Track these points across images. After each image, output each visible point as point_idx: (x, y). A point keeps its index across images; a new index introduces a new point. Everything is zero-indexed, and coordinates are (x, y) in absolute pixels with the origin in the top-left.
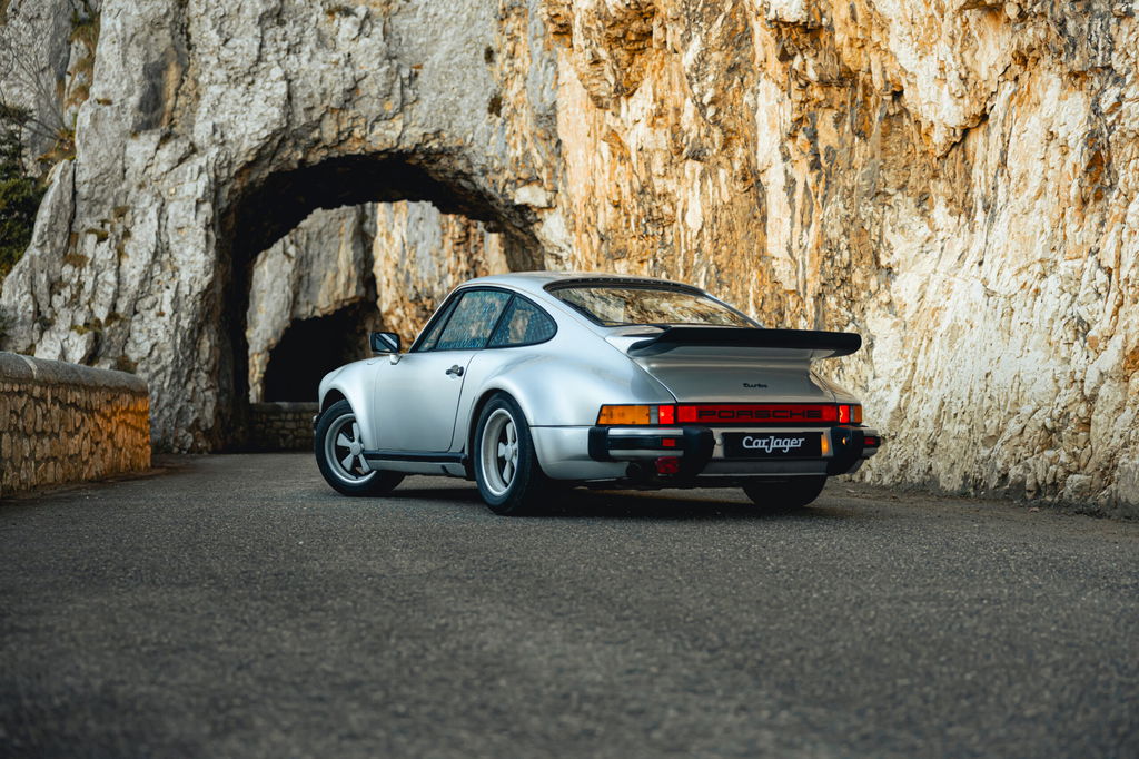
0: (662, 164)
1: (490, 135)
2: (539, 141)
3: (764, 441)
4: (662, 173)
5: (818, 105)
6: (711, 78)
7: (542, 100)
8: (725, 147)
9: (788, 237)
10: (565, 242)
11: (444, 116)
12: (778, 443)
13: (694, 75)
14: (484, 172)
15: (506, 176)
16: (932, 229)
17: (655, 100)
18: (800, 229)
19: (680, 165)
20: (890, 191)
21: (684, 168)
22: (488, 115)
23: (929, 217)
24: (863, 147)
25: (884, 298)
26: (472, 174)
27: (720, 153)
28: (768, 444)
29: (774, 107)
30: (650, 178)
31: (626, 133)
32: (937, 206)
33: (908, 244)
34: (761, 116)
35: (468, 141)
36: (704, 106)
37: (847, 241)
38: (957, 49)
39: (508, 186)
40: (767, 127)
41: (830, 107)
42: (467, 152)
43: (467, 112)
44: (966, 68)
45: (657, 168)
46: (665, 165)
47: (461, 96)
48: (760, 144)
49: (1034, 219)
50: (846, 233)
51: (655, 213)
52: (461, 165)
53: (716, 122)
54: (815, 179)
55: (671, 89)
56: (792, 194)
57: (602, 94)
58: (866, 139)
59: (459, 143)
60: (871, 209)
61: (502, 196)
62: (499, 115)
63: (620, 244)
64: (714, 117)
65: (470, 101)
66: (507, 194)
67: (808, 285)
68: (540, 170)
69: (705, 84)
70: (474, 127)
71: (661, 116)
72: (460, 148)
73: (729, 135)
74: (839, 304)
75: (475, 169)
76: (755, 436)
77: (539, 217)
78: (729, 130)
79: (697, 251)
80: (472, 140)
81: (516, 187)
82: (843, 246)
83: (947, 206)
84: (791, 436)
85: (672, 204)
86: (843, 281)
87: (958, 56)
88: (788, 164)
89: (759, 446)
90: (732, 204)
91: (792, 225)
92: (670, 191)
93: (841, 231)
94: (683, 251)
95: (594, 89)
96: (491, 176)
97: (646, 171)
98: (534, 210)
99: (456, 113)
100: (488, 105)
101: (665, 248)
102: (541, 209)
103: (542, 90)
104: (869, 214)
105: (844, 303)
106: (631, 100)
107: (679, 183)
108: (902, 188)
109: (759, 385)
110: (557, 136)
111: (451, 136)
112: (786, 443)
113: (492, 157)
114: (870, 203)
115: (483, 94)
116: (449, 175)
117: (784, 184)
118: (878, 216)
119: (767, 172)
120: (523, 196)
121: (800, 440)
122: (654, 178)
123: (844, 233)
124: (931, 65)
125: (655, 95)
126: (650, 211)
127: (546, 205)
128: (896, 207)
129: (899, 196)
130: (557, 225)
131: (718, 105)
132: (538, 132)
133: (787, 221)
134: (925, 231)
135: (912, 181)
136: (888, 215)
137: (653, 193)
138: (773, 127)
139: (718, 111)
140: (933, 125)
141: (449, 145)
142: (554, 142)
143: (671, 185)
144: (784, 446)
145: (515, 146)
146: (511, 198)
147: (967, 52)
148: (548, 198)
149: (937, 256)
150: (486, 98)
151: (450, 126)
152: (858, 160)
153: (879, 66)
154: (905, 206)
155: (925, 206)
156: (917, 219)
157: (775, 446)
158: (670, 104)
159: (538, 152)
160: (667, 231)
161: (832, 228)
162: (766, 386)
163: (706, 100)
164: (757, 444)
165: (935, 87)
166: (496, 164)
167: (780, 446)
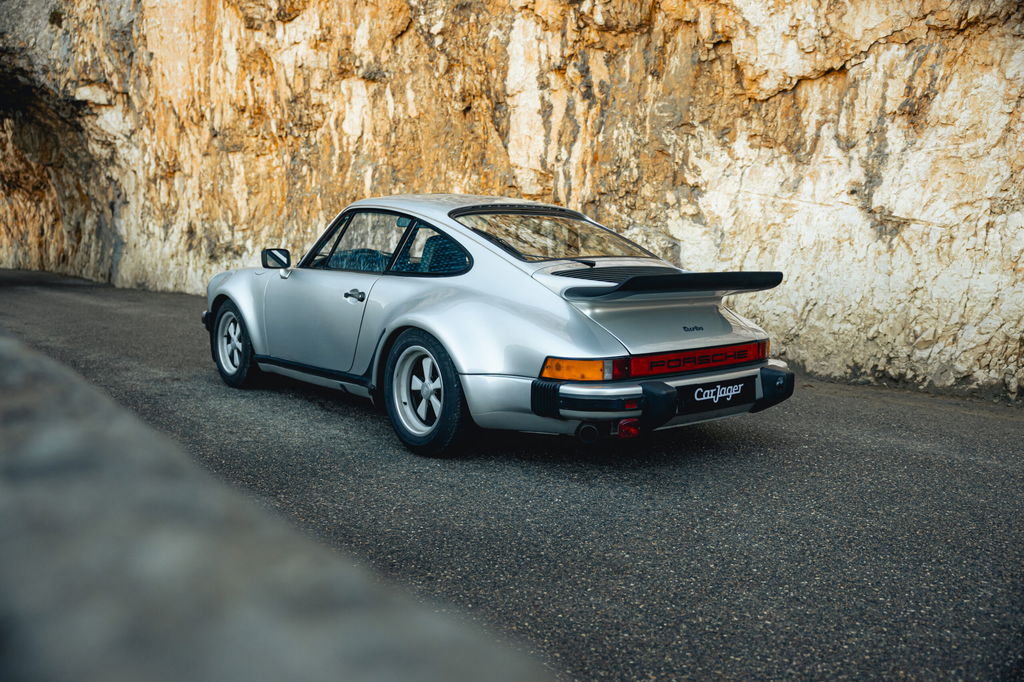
0: (321, 80)
1: (52, 42)
2: (112, 52)
4: (320, 88)
5: (593, 45)
6: (439, 12)
7: (118, 18)
8: (447, 72)
9: (542, 151)
10: (121, 132)
11: (8, 21)
13: (422, 7)
14: (45, 71)
15: (68, 76)
16: (732, 157)
17: (321, 27)
18: (556, 146)
19: (337, 83)
20: (696, 123)
21: (340, 85)
22: (49, 26)
23: (730, 148)
24: (655, 84)
25: (690, 210)
26: (32, 72)
27: (442, 76)
29: (531, 42)
30: (306, 91)
31: (279, 52)
32: (738, 140)
33: (715, 168)
34: (516, 49)
35: (31, 44)
36: (431, 35)
37: (637, 161)
38: (822, 11)
39: (69, 85)
40: (523, 59)
41: (602, 48)
42: (29, 53)
43: (29, 20)
44: (831, 28)
45: (316, 81)
46: (324, 81)
47: (23, 6)
48: (511, 73)
49: (988, 163)
50: (636, 154)
51: (305, 120)
52: (22, 63)
53: (443, 51)
54: (586, 107)
55: (340, 19)
56: (548, 117)
57: (256, 16)
58: (659, 77)
59: (22, 45)
60: (675, 137)
61: (64, 91)
62: (60, 27)
63: (236, 140)
64: (441, 46)
65: (32, 12)
66: (69, 91)
67: (573, 193)
68: (110, 75)
69: (434, 16)
70: (37, 34)
71: (325, 40)
72: (22, 49)
73: (452, 62)
74: (620, 211)
75: (36, 68)
77: (95, 111)
78: (453, 58)
79: (354, 152)
80: (35, 44)
81: (77, 86)
82: (633, 165)
83: (748, 140)
85: (323, 113)
86: (627, 192)
87: (823, 17)
88: (546, 93)
90: (419, 119)
91: (547, 142)
92: (324, 102)
93: (632, 152)
94: (338, 152)
95: (250, 11)
96: (51, 74)
97: (305, 84)
98: (91, 106)
99: (19, 19)
100: (48, 17)
101: (309, 148)
102: (99, 105)
103: (119, 11)
104: (673, 141)
105: (626, 210)
106: (288, 25)
107: (334, 97)
108: (703, 122)
110: (130, 49)
111: (14, 38)
113: (55, 60)
114: (673, 132)
115: (44, 7)
116: (8, 70)
117: (539, 107)
118: (682, 143)
119: (516, 97)
120: (83, 93)
122: (312, 92)
123: (634, 154)
124: (783, 22)
125: (321, 23)
126: (301, 117)
127: (105, 102)
128: (698, 137)
129: (701, 128)
130: (114, 119)
131: (447, 36)
132: (112, 44)
133: (540, 138)
134: (725, 158)
135: (715, 117)
136: (692, 143)
137: (307, 103)
138: (529, 59)
139: (445, 41)
140: (767, 72)
141: (12, 45)
142: (127, 54)
143: (326, 98)
145: (83, 53)
146: (72, 94)
147: (834, 14)
148: (109, 97)
149: (738, 180)
150: (47, 11)
151: (13, 30)
152: (650, 94)
153: (709, 18)
154: (708, 139)
155: (726, 139)
156: (718, 148)
158: (338, 32)
159: (110, 60)
160: (312, 134)
161: (624, 149)
163: (435, 30)
165: (780, 41)
166: (58, 66)
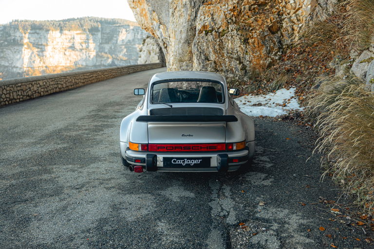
3: (182, 161)
12: (188, 162)
28: (184, 162)
76: (178, 159)
84: (195, 159)
89: (179, 163)
109: (189, 135)
112: (192, 162)
121: (200, 161)
144: (191, 163)
157: (187, 163)
162: (192, 136)
164: (178, 162)
167: (189, 163)
